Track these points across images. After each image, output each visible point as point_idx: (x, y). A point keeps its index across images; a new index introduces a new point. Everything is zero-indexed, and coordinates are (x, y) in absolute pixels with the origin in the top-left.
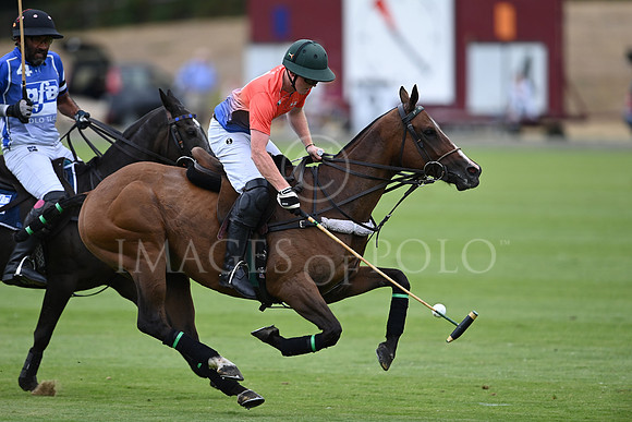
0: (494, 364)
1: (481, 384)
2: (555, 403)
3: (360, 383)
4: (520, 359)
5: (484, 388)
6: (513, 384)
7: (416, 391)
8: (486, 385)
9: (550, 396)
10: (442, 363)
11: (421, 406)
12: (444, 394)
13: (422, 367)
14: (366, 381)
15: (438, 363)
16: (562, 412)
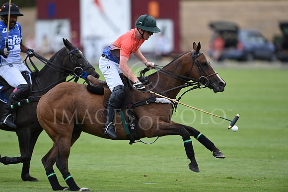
0: (149, 165)
1: (144, 174)
2: (177, 183)
3: (89, 174)
4: (161, 163)
5: (145, 176)
6: (158, 174)
7: (114, 177)
8: (146, 175)
9: (175, 179)
10: (126, 165)
11: (117, 184)
12: (127, 179)
13: (116, 167)
14: (91, 173)
15: (124, 164)
16: (180, 187)
